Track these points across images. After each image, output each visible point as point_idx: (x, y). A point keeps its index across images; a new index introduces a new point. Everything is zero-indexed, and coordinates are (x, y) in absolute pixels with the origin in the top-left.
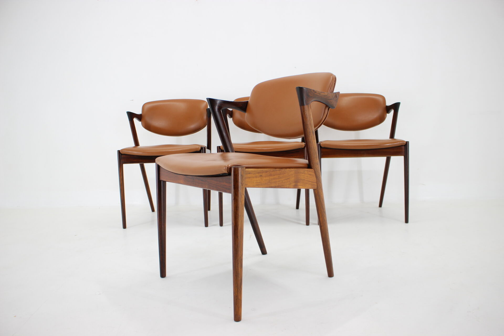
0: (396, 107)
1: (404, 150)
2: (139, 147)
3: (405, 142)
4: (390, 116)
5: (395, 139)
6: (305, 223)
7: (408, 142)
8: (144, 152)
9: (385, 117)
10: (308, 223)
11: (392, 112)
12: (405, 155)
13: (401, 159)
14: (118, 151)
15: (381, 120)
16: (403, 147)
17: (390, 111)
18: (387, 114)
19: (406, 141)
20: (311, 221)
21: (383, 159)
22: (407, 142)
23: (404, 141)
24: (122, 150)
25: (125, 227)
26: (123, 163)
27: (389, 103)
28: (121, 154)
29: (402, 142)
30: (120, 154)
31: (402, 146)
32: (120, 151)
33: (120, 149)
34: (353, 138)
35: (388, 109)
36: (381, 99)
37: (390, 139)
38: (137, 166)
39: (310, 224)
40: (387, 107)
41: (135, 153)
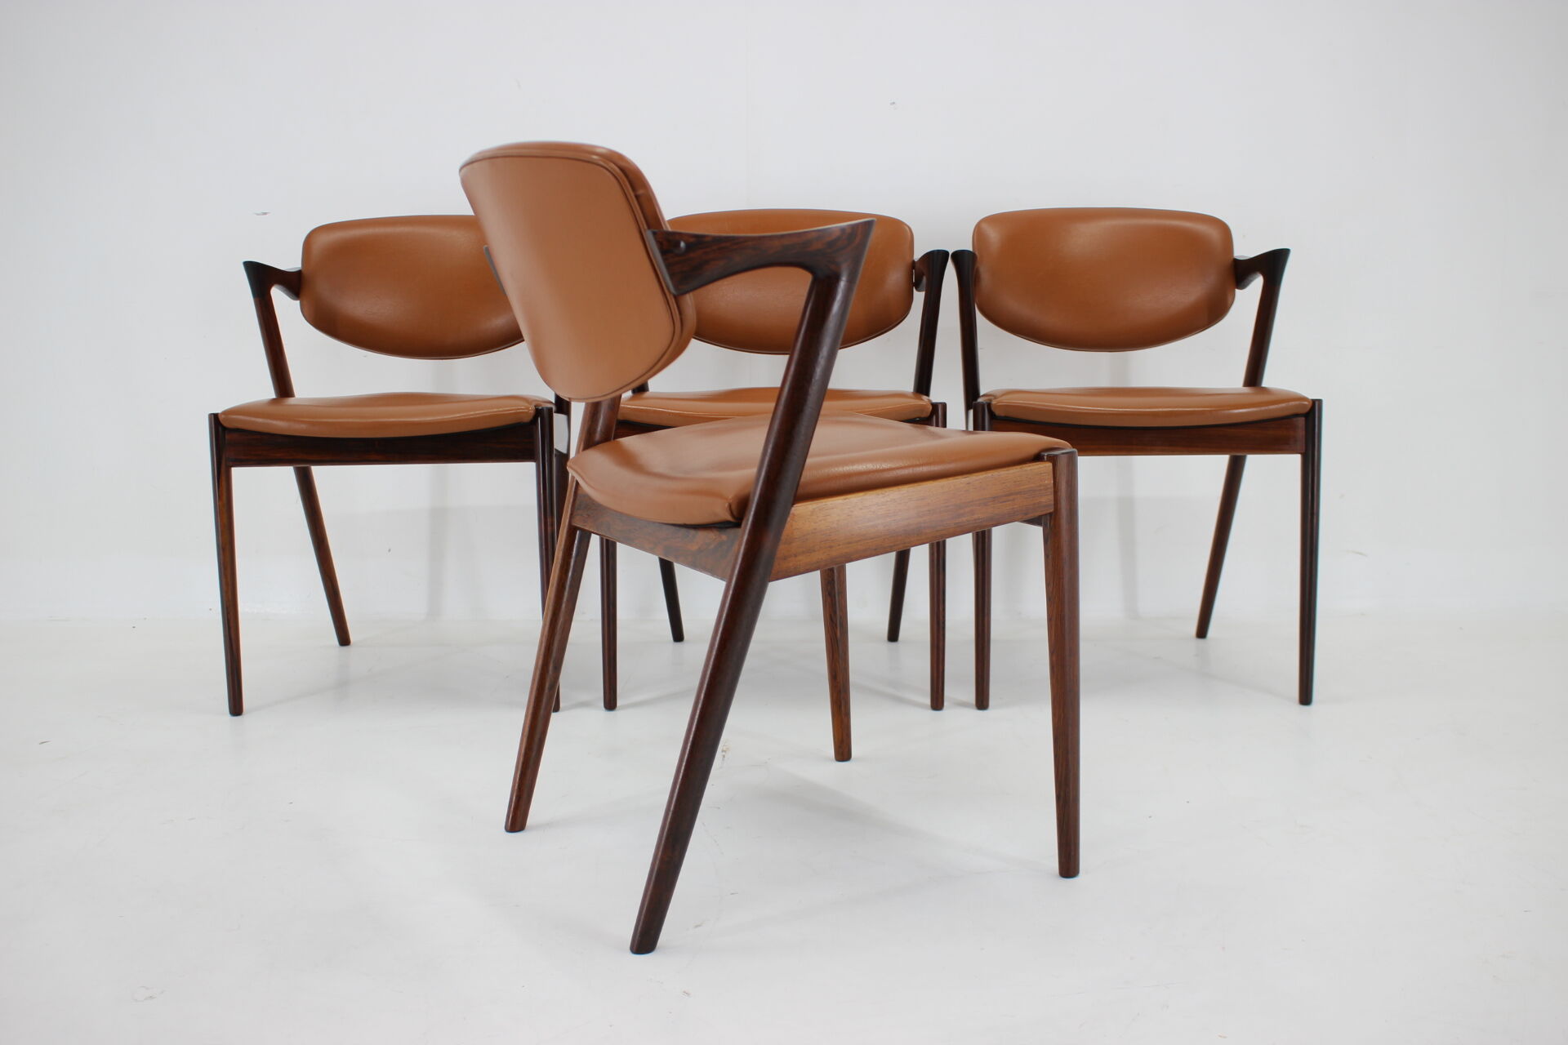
0: (1272, 265)
1: (1301, 433)
2: (291, 401)
3: (1306, 403)
4: (1248, 298)
5: (1265, 389)
6: (928, 701)
7: (1320, 401)
8: (313, 424)
9: (1229, 302)
10: (937, 702)
11: (1257, 283)
12: (1306, 450)
13: (1290, 464)
14: (211, 415)
15: (1213, 311)
16: (1301, 421)
17: (1250, 278)
18: (1237, 291)
19: (1312, 396)
20: (949, 692)
21: (1216, 465)
22: (1314, 401)
23: (1305, 399)
24: (226, 413)
25: (236, 708)
26: (231, 464)
27: (1245, 248)
28: (225, 429)
29: (1297, 403)
30: (220, 429)
31: (1297, 415)
32: (221, 418)
33: (218, 410)
34: (1104, 382)
35: (1241, 272)
36: (1214, 234)
37: (1247, 390)
38: (284, 477)
39: (945, 704)
40: (1236, 262)
41: (280, 426)
